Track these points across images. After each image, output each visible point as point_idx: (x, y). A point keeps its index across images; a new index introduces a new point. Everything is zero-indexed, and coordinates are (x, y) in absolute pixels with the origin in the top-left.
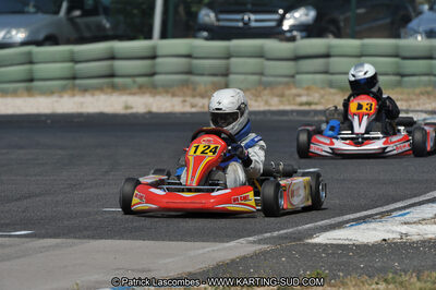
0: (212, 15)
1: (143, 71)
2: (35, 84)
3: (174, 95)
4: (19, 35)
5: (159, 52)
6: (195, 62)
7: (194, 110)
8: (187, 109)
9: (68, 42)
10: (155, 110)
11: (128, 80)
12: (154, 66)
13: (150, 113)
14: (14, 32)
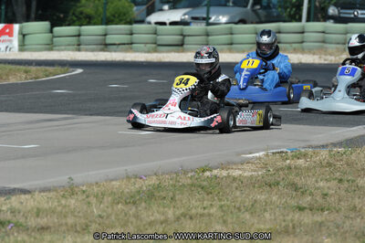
0: (336, 11)
1: (297, 40)
2: (234, 46)
3: (314, 54)
4: (223, 19)
5: (306, 30)
6: (327, 35)
7: (326, 62)
8: (322, 62)
9: (252, 23)
10: (303, 61)
11: (288, 45)
12: (303, 37)
13: (301, 63)
14: (221, 17)
